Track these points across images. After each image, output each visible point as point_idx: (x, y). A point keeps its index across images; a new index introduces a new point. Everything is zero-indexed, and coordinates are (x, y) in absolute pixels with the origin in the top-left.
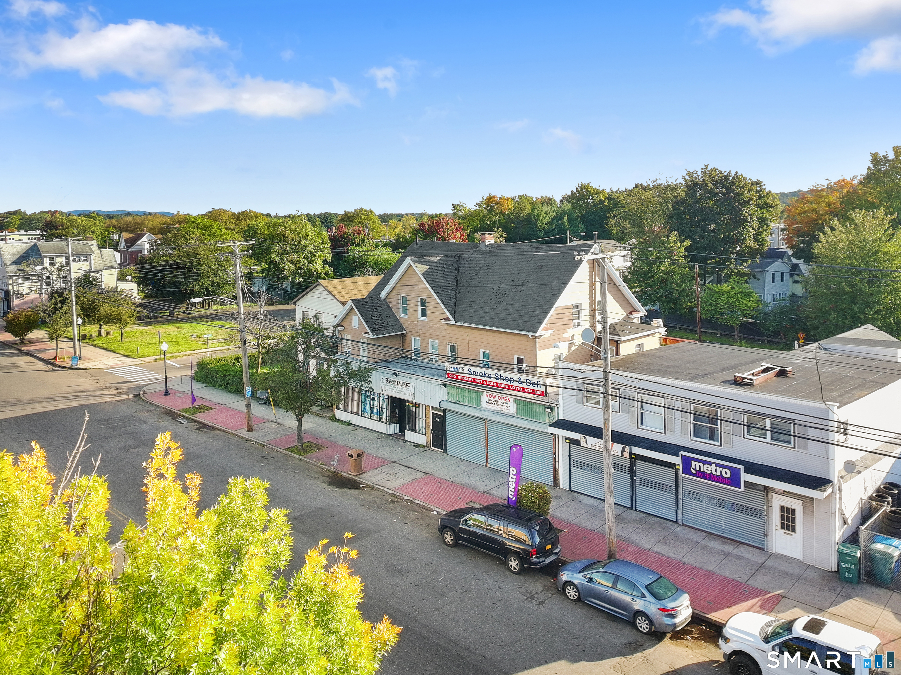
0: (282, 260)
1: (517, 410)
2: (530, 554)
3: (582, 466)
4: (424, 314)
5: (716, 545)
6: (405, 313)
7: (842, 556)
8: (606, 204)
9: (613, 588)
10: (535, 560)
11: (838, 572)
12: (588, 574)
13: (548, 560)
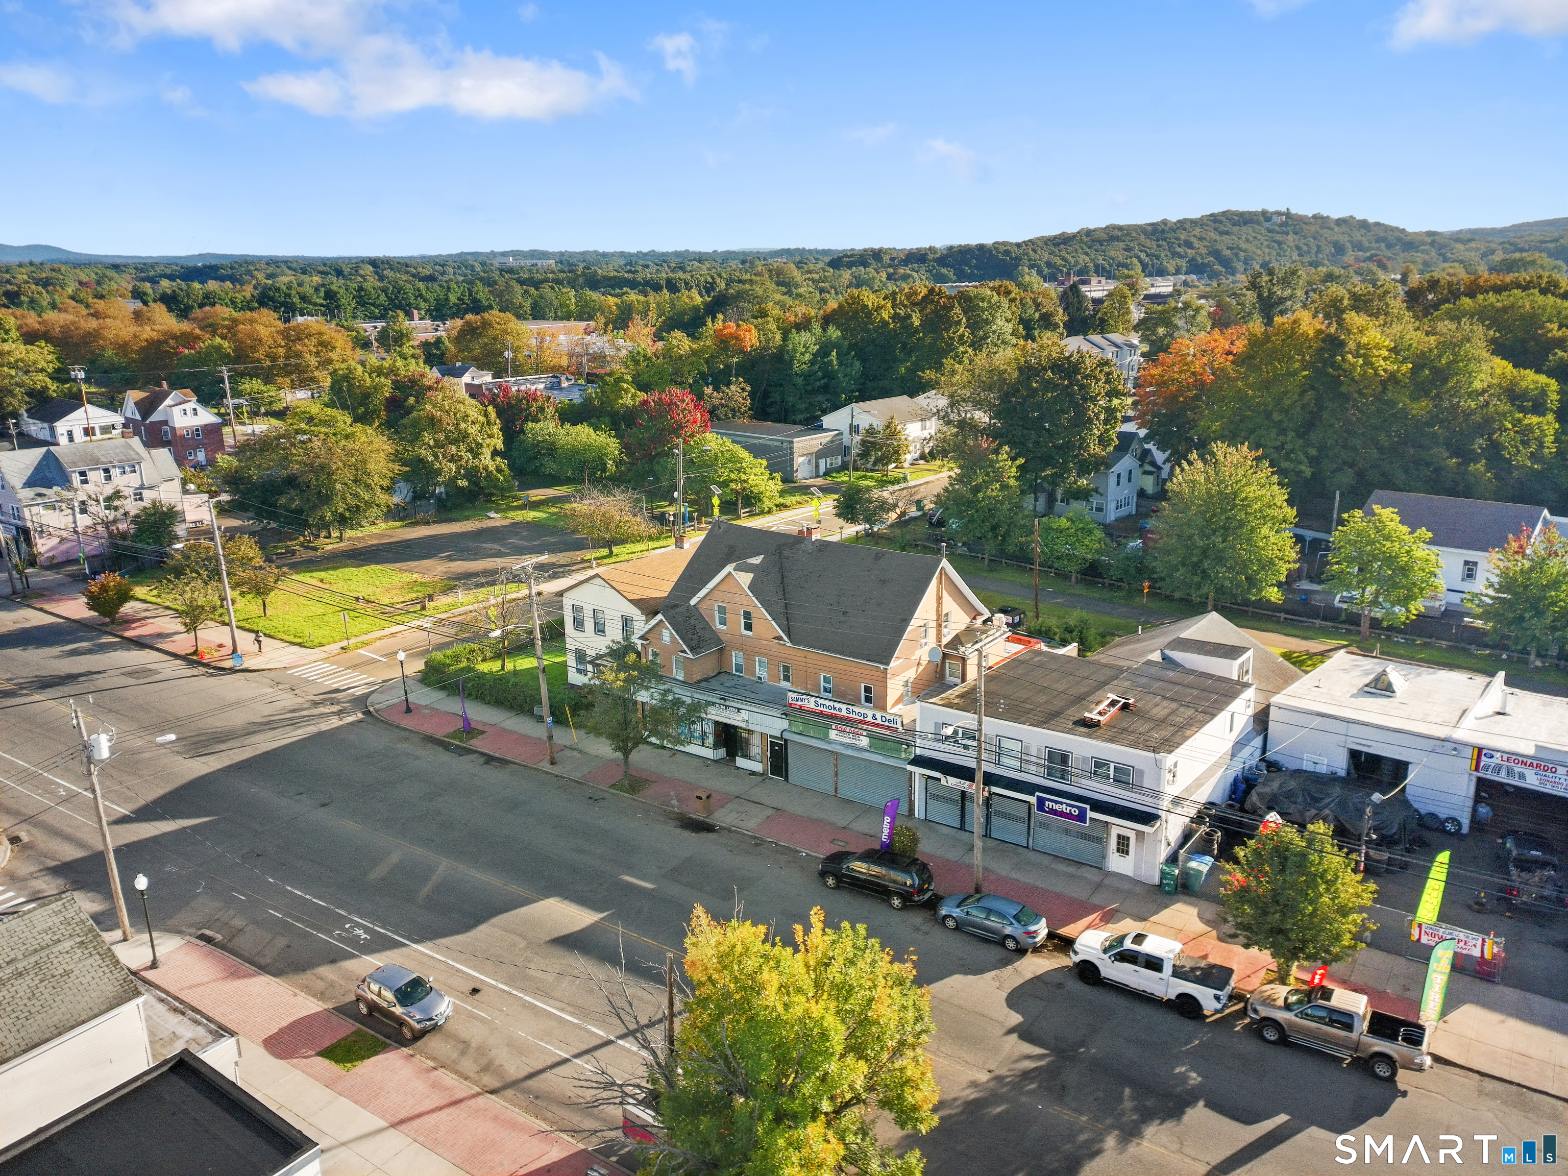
0: (436, 457)
1: (871, 745)
2: (912, 894)
3: (937, 797)
4: (748, 627)
5: (1063, 868)
6: (723, 622)
7: (1163, 874)
8: (892, 326)
9: (987, 918)
10: (916, 899)
11: (1160, 886)
12: (965, 909)
13: (927, 896)
